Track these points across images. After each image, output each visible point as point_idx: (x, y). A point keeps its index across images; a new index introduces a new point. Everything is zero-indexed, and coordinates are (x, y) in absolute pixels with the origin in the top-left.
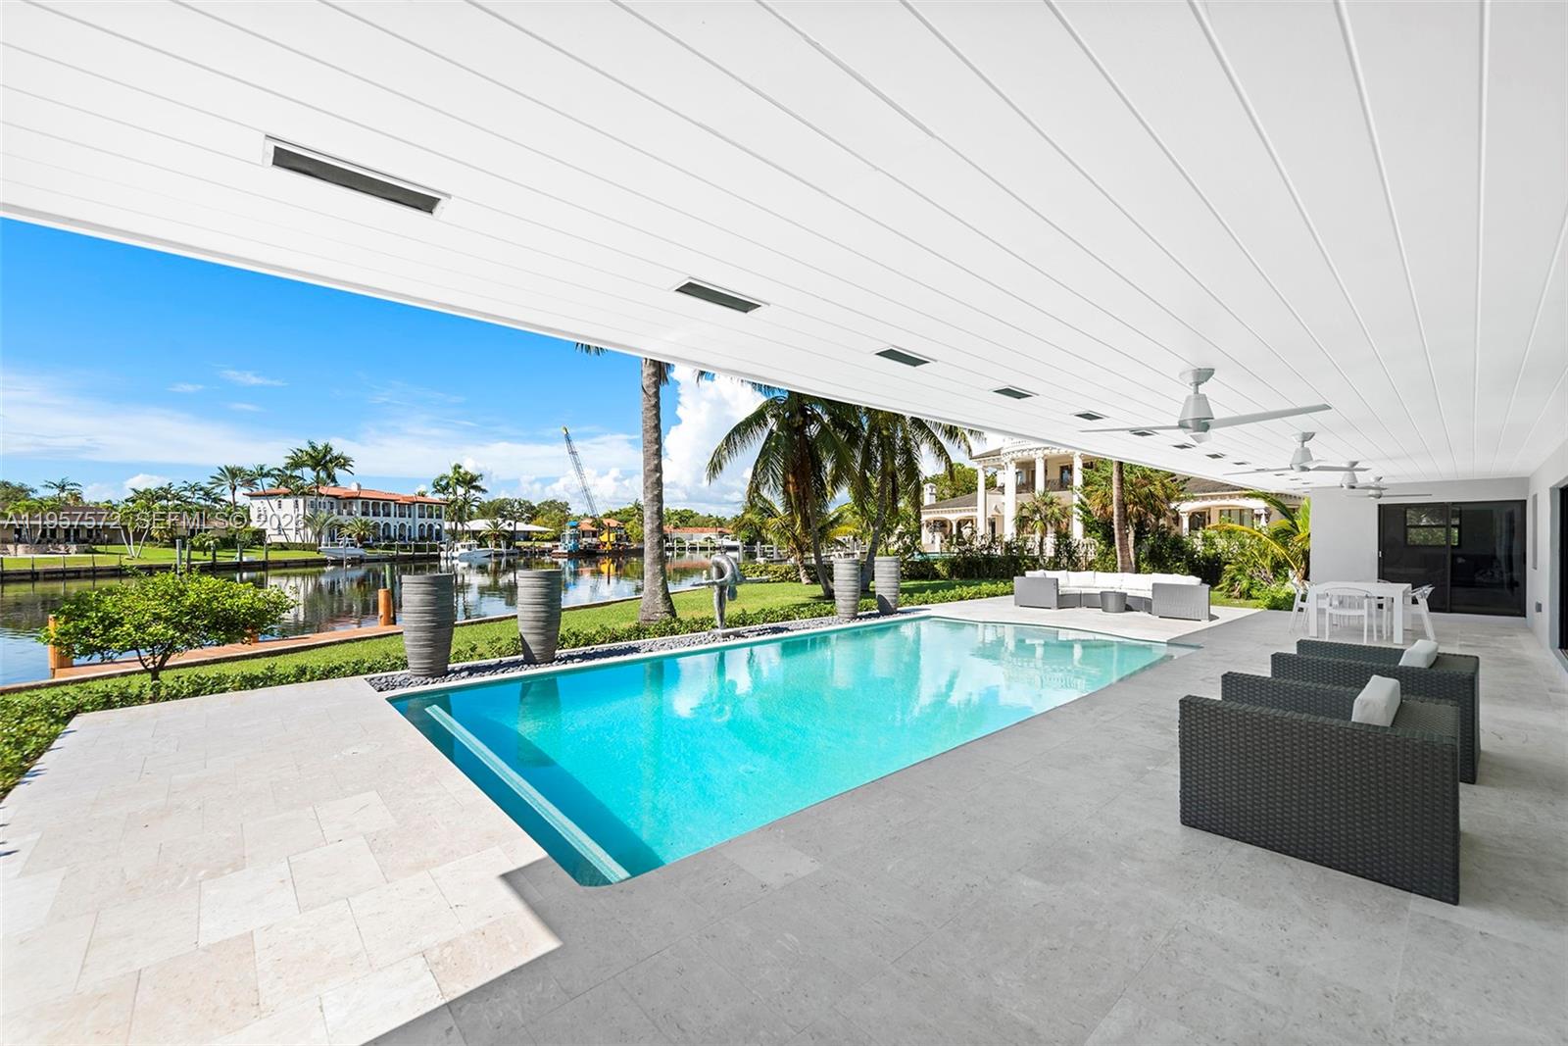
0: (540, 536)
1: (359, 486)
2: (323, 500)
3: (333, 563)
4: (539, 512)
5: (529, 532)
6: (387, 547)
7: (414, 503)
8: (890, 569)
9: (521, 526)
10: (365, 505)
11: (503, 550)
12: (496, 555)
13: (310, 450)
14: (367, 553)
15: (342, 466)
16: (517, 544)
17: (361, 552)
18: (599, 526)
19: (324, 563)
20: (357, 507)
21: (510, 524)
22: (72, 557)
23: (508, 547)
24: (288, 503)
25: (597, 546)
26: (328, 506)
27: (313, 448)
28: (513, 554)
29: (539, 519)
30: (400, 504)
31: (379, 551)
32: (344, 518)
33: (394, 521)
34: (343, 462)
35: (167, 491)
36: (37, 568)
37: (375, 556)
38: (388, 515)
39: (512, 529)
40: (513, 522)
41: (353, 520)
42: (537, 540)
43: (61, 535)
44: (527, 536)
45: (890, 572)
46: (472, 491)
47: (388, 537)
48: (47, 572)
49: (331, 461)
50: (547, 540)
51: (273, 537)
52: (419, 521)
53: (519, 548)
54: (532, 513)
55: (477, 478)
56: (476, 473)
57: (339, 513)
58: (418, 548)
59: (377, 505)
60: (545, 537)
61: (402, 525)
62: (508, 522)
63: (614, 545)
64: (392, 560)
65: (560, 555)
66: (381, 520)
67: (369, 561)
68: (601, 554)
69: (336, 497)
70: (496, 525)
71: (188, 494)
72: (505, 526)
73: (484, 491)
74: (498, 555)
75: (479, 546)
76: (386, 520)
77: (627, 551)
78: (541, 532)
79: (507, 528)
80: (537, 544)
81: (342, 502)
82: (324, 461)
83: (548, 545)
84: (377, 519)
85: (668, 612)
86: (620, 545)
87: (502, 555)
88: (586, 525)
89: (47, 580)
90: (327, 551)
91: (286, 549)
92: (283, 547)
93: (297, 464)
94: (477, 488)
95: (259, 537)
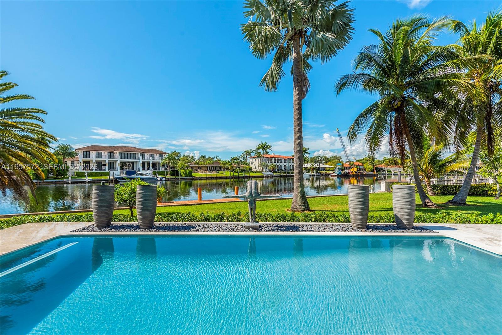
0: (329, 169)
1: (274, 154)
2: (264, 158)
3: (266, 177)
4: (330, 160)
5: (325, 168)
6: (280, 173)
7: (288, 158)
8: (403, 195)
9: (322, 165)
10: (275, 159)
11: (315, 174)
12: (312, 176)
13: (261, 144)
14: (274, 174)
15: (269, 148)
16: (320, 172)
17: (272, 174)
18: (352, 165)
19: (263, 177)
20: (273, 160)
21: (318, 165)
22: (214, 174)
23: (317, 173)
24: (257, 159)
25: (349, 173)
26: (266, 160)
27: (262, 144)
28: (318, 175)
29: (329, 163)
30: (284, 159)
31: (277, 174)
32: (269, 164)
33: (282, 164)
34: (269, 147)
35: (236, 158)
36: (207, 177)
37: (276, 175)
38: (281, 162)
39: (318, 166)
40: (319, 164)
41: (271, 164)
42: (328, 170)
43: (214, 169)
44: (324, 169)
45: (403, 197)
46: (306, 154)
47: (281, 169)
48: (209, 178)
49: (266, 147)
50: (331, 171)
51: (254, 170)
52: (290, 164)
53: (320, 173)
54: (327, 161)
55: (307, 150)
56: (307, 148)
57: (269, 162)
58: (288, 173)
59: (278, 160)
60: (331, 169)
61: (285, 166)
62: (317, 164)
63: (356, 172)
64: (281, 176)
65: (334, 176)
66: (279, 164)
67: (275, 176)
68: (351, 176)
69: (268, 158)
70: (313, 165)
71: (240, 158)
72: (316, 165)
73: (309, 154)
74: (313, 175)
75: (307, 172)
76: (281, 164)
77: (362, 175)
78: (329, 168)
79: (317, 166)
80: (327, 172)
81: (269, 159)
82: (264, 147)
83: (331, 172)
84: (278, 164)
85: (303, 205)
86: (359, 173)
87: (314, 175)
88: (347, 165)
89: (209, 179)
90: (264, 173)
91: (255, 173)
92: (255, 172)
93: (258, 149)
94: (307, 153)
95: (250, 169)
